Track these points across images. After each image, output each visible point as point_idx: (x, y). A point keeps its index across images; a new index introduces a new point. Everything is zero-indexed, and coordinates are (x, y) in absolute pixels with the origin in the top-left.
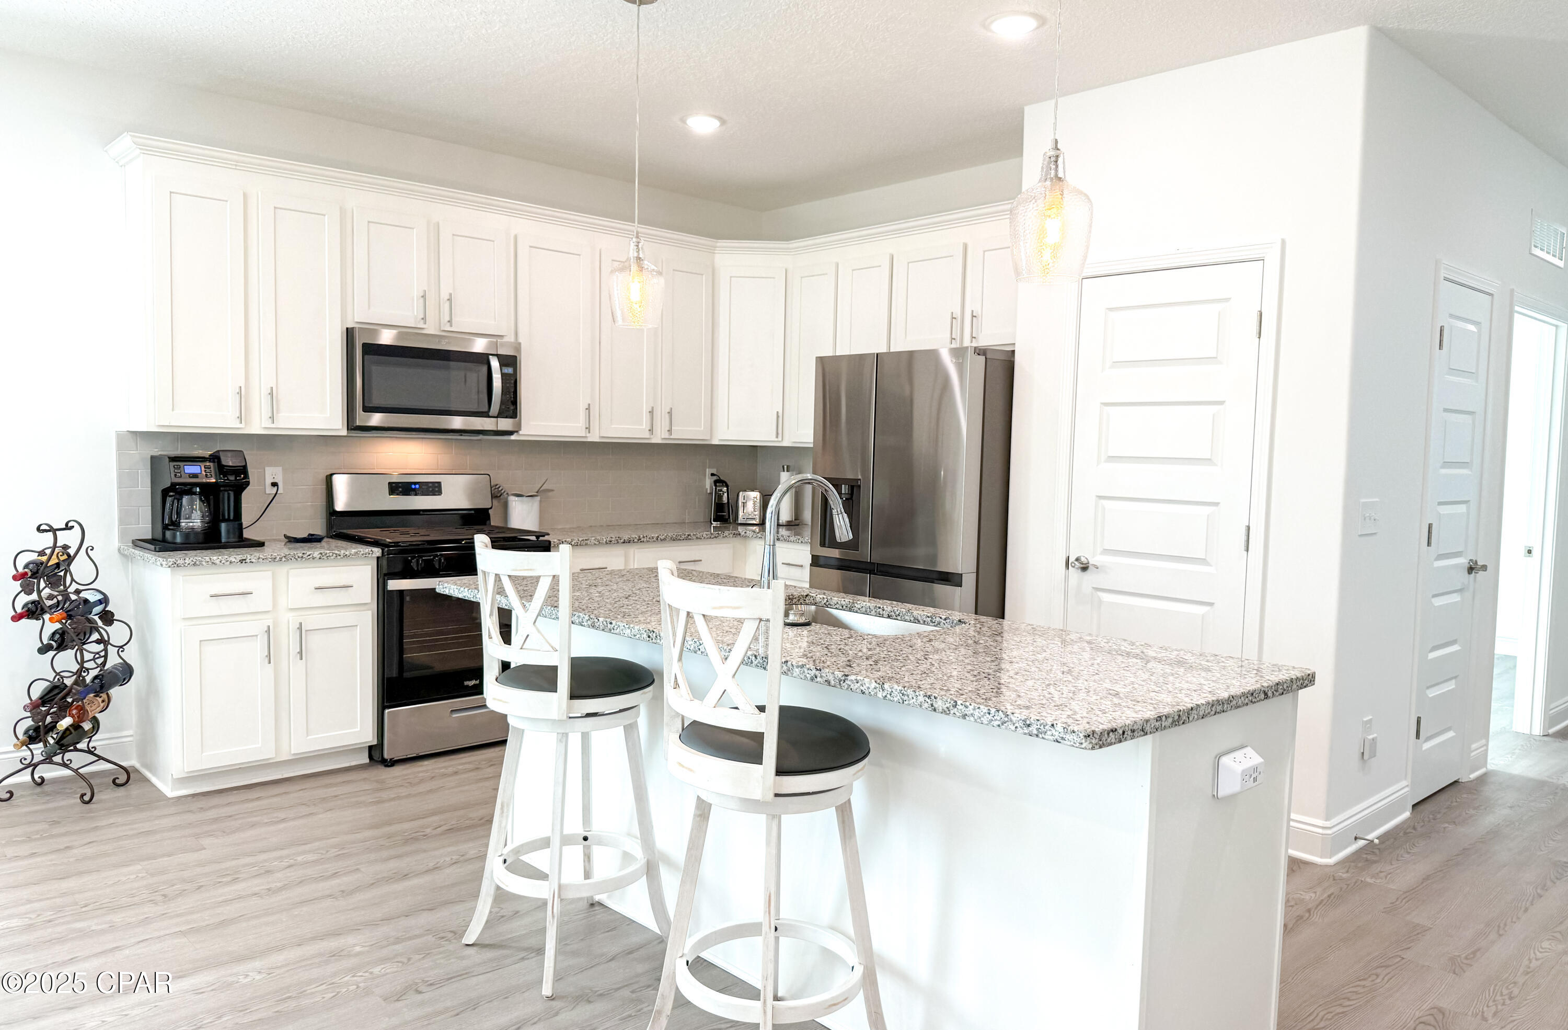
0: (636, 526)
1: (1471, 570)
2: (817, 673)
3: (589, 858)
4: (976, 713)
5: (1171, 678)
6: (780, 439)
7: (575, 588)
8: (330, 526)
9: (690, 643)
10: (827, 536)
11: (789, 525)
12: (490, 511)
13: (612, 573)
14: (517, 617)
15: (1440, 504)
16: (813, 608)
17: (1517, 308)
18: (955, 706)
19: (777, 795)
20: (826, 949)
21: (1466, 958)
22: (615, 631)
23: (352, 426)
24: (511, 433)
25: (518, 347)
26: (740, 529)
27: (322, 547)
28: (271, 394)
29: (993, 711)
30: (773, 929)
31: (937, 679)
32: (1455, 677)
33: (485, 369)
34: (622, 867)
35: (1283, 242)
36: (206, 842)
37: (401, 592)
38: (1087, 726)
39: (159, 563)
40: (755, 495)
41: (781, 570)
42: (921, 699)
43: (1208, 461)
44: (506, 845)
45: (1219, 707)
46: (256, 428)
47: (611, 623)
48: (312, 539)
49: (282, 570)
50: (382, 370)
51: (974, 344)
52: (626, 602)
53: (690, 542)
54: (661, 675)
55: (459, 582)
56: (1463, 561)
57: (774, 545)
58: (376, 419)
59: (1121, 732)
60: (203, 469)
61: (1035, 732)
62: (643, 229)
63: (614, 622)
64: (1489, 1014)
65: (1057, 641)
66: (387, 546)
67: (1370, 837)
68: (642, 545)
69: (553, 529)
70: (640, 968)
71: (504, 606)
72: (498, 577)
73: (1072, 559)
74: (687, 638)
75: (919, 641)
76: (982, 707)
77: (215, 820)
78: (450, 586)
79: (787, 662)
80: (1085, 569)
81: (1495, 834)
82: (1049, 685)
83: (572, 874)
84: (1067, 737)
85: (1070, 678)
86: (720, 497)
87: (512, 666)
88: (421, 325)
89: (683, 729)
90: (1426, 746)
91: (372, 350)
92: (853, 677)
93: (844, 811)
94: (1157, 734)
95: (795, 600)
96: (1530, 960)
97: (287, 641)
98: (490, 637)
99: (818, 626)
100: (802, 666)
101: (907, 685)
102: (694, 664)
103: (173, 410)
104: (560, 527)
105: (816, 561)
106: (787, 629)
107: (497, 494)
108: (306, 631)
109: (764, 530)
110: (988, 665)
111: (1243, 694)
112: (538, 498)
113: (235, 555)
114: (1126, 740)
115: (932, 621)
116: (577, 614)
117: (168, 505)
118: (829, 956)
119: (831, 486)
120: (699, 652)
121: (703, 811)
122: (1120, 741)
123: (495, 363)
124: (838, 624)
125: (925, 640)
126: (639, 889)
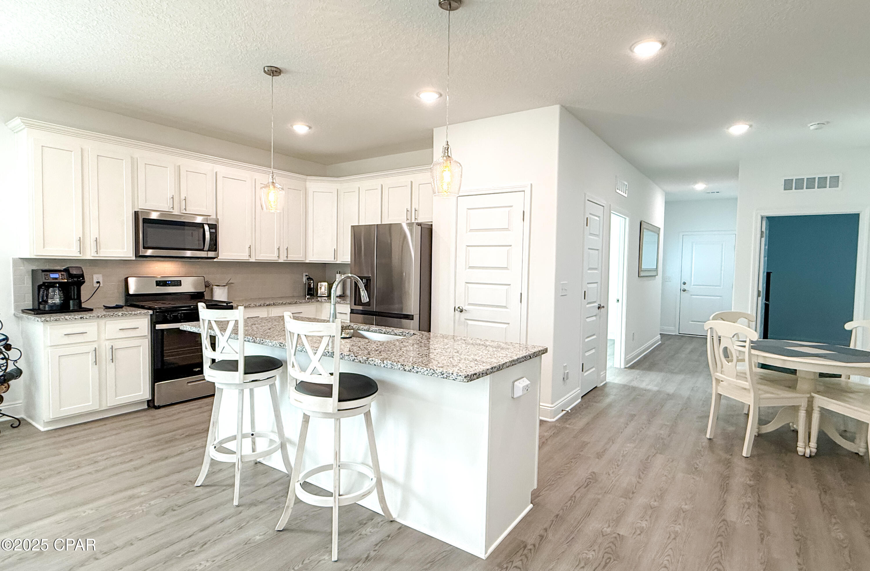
0: (273, 298)
1: (599, 308)
2: (355, 358)
3: (254, 443)
4: (422, 371)
5: (496, 353)
6: (336, 260)
7: (246, 325)
8: (127, 301)
9: (299, 348)
10: (357, 300)
11: (340, 297)
12: (204, 293)
13: (262, 318)
14: (218, 338)
15: (588, 283)
16: (352, 331)
17: (612, 211)
18: (413, 368)
19: (339, 410)
20: (359, 472)
21: (602, 453)
22: (265, 344)
23: (137, 255)
24: (214, 258)
25: (217, 220)
26: (319, 299)
27: (123, 311)
28: (96, 241)
29: (429, 369)
30: (338, 466)
31: (406, 358)
32: (595, 348)
33: (202, 230)
34: (270, 446)
35: (531, 185)
36: (62, 451)
37: (162, 330)
38: (466, 373)
39: (36, 320)
40: (325, 284)
41: (338, 315)
42: (399, 366)
43: (506, 268)
44: (215, 440)
45: (513, 363)
46: (88, 257)
47: (263, 340)
48: (118, 307)
49: (102, 322)
50: (152, 230)
51: (416, 221)
52: (269, 331)
53: (297, 305)
54: (286, 362)
55: (191, 325)
56: (596, 305)
57: (335, 304)
58: (149, 252)
59: (478, 374)
60: (60, 275)
61: (445, 377)
62: (275, 171)
63: (264, 340)
64: (611, 472)
65: (452, 340)
66: (155, 309)
67: (567, 410)
68: (275, 306)
69: (234, 300)
70: (279, 488)
71: (212, 335)
72: (209, 322)
73: (456, 308)
74: (298, 346)
75: (398, 342)
76: (424, 368)
77: (68, 440)
78: (187, 327)
79: (342, 354)
80: (461, 311)
81: (610, 405)
82: (450, 358)
83: (247, 450)
84: (458, 378)
85: (458, 355)
86: (310, 285)
87: (217, 361)
88: (171, 210)
89: (297, 385)
90: (586, 374)
91: (148, 221)
92: (371, 359)
93: (368, 415)
94: (492, 374)
95: (344, 328)
96: (624, 452)
97: (105, 354)
98: (206, 348)
99: (355, 338)
100: (349, 355)
101: (393, 361)
102: (301, 357)
103: (44, 248)
104: (238, 299)
105: (352, 312)
106: (342, 340)
107: (208, 285)
108: (115, 349)
109: (330, 299)
110: (426, 351)
111: (522, 357)
112: (227, 287)
113: (78, 316)
114: (480, 377)
115: (402, 334)
116: (247, 337)
117: (41, 292)
118: (361, 475)
119: (359, 279)
120: (303, 351)
121: (306, 419)
122: (478, 378)
123: (206, 228)
124: (363, 337)
125: (400, 342)
126: (278, 455)
